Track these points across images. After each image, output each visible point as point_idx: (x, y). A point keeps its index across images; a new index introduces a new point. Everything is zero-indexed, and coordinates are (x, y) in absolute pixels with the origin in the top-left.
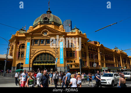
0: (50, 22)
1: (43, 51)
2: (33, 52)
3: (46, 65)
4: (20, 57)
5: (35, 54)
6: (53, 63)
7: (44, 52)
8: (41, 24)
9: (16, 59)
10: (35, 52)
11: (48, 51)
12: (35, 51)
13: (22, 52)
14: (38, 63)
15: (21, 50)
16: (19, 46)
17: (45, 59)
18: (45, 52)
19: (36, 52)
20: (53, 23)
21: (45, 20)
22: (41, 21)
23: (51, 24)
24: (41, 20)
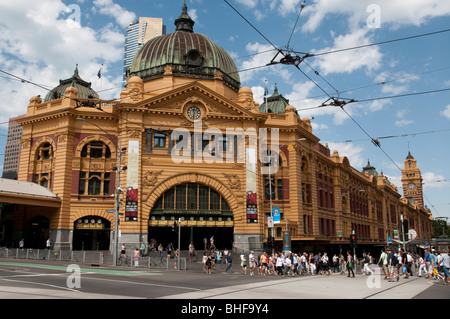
0: (207, 71)
1: (186, 174)
2: (149, 177)
3: (195, 228)
4: (86, 194)
5: (157, 187)
6: (220, 219)
7: (193, 179)
8: (176, 74)
9: (72, 200)
10: (159, 177)
11: (204, 175)
12: (159, 173)
13: (91, 174)
14: (168, 217)
15: (87, 164)
16: (80, 148)
17: (192, 206)
18: (193, 181)
19: (161, 178)
20: (218, 75)
21: (191, 62)
22: (176, 61)
23: (211, 77)
24: (174, 57)
